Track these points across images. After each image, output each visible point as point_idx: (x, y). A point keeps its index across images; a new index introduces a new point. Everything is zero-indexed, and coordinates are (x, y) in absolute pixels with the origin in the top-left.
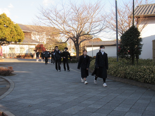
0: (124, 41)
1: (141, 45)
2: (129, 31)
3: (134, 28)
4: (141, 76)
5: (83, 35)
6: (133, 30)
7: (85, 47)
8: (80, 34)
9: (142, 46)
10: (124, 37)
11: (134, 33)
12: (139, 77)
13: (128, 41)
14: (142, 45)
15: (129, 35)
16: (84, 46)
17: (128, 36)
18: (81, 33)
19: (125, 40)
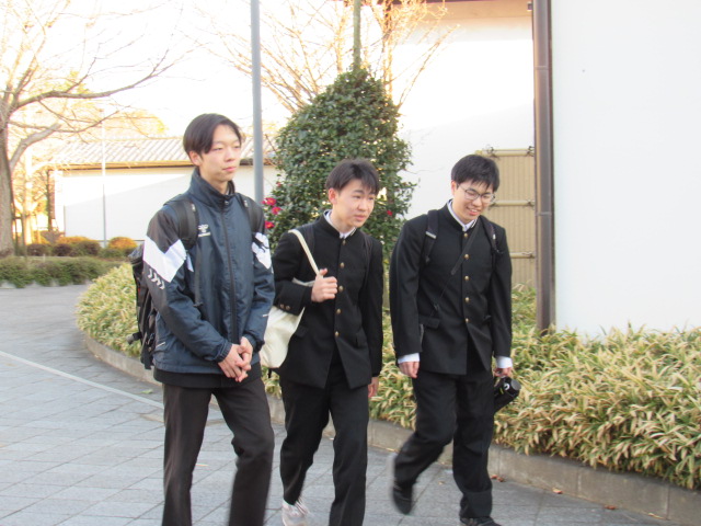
0: (299, 161)
1: (404, 186)
2: (332, 98)
3: (358, 84)
4: (403, 392)
5: (39, 99)
6: (357, 95)
7: (56, 176)
8: (16, 96)
9: (410, 196)
10: (302, 136)
11: (359, 110)
12: (392, 393)
13: (322, 165)
14: (412, 186)
15: (332, 122)
16: (49, 170)
17: (325, 132)
18: (22, 84)
19: (308, 155)
